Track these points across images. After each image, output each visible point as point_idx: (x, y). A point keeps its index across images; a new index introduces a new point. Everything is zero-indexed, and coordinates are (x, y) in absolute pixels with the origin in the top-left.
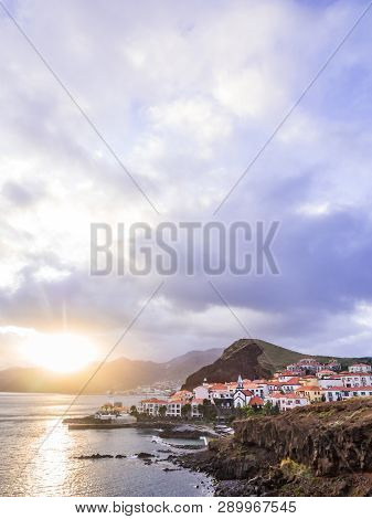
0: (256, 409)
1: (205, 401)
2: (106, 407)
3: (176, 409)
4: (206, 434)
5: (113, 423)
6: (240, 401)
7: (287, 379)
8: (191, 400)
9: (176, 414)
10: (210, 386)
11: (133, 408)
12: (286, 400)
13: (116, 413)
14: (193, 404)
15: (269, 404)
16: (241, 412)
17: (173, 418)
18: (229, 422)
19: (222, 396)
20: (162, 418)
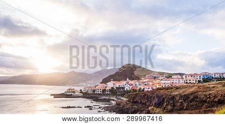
0: (134, 91)
1: (112, 88)
2: (69, 90)
3: (99, 91)
4: (113, 100)
5: (73, 96)
6: (127, 88)
7: (147, 80)
8: (106, 87)
9: (99, 93)
10: (114, 82)
11: (81, 90)
12: (147, 87)
13: (74, 92)
14: (107, 89)
15: (140, 89)
16: (128, 92)
17: (98, 94)
18: (123, 95)
19: (119, 86)
20: (94, 94)
